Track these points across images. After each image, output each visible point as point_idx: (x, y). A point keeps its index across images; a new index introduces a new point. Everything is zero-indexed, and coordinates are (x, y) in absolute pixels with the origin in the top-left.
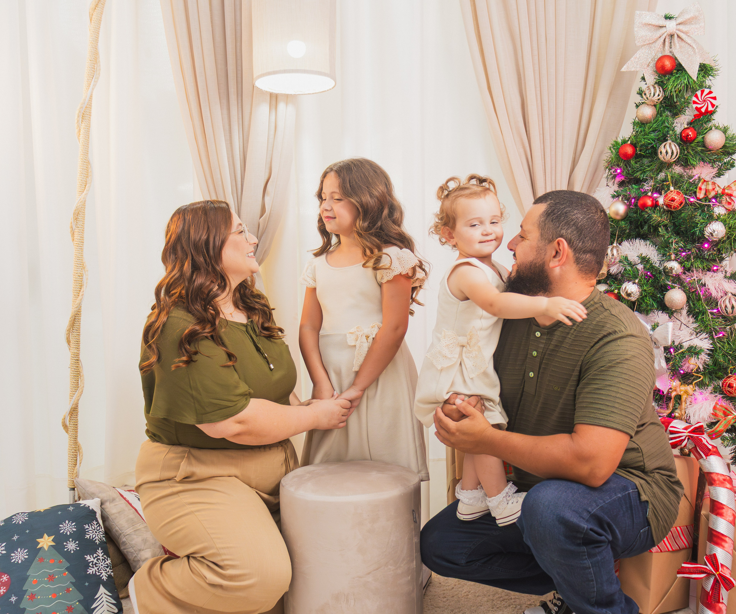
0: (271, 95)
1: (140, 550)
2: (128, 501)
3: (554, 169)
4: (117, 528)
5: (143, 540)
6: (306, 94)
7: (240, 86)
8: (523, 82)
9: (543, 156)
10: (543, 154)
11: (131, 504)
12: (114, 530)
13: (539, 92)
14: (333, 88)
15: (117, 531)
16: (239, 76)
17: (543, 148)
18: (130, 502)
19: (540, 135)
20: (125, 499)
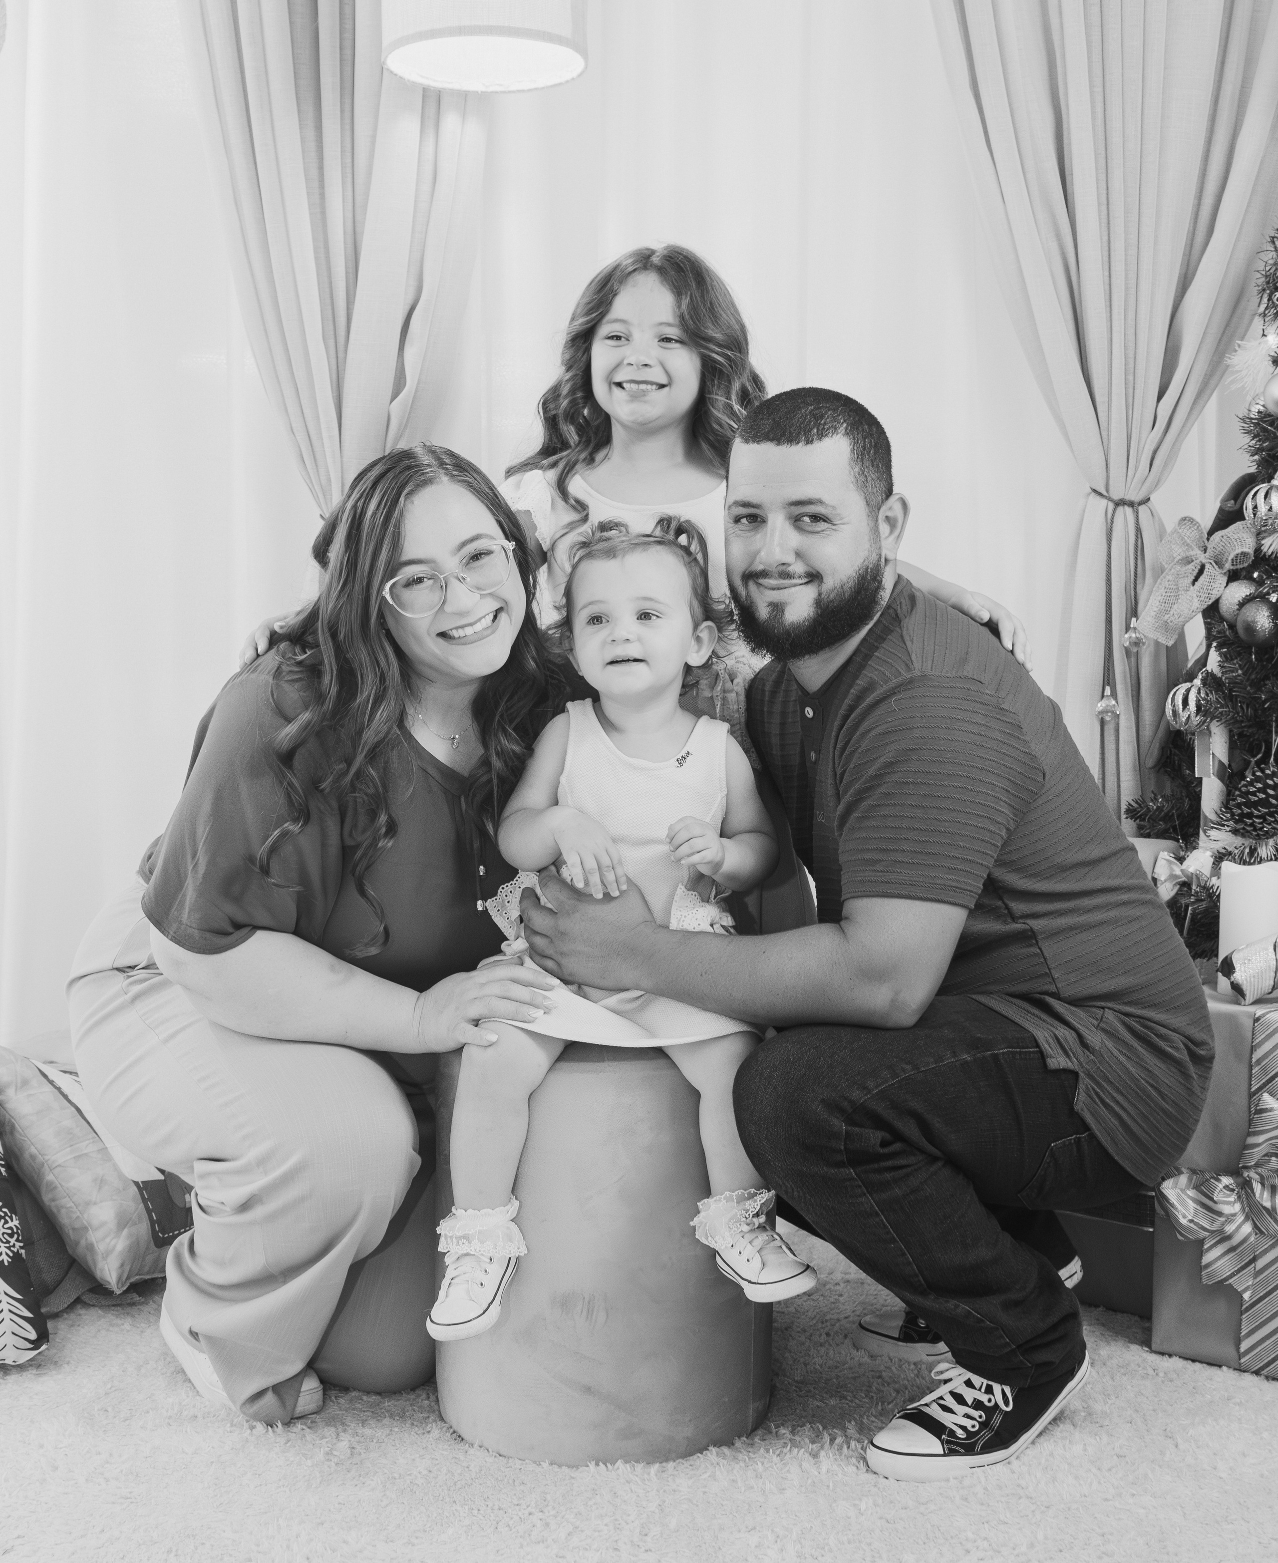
0: (425, 90)
1: (88, 1204)
2: (59, 1089)
3: (1133, 291)
4: (33, 1150)
5: (95, 1180)
6: (513, 92)
7: (348, 69)
8: (1060, 70)
9: (1106, 259)
10: (1106, 253)
11: (65, 1097)
12: (26, 1155)
13: (1099, 98)
14: (579, 76)
15: (33, 1157)
16: (348, 43)
17: (1106, 238)
18: (65, 1090)
19: (1099, 204)
20: (51, 1082)
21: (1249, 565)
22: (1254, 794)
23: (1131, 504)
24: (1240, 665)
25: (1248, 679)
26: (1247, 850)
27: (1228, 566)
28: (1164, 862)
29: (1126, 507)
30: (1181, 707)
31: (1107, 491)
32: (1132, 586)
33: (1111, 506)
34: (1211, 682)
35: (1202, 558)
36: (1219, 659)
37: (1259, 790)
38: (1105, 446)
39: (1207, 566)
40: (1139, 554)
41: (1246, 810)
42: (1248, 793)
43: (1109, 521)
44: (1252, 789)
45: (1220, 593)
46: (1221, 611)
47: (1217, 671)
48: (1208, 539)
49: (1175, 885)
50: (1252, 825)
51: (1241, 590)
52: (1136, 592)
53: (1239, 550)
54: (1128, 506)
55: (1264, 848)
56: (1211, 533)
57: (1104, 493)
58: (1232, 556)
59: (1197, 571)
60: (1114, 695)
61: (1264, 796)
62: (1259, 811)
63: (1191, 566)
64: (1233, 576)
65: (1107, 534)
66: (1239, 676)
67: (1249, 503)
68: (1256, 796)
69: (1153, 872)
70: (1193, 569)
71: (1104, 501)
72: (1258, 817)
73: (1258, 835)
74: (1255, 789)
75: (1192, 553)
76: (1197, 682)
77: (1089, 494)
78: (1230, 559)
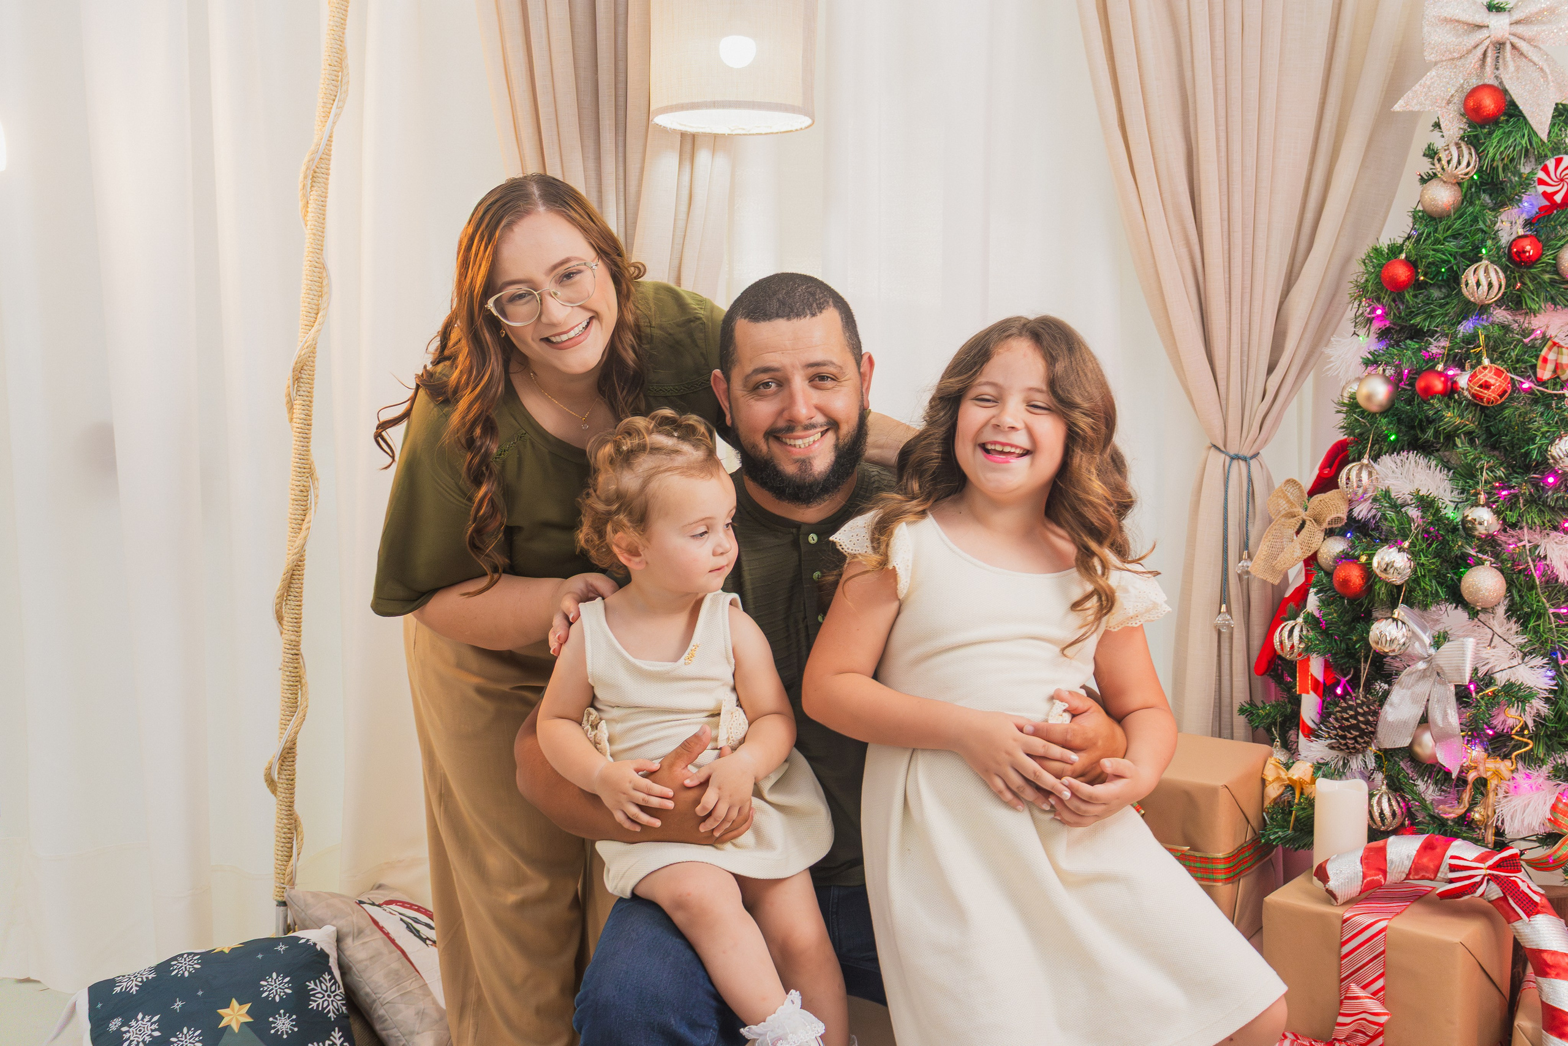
0: (683, 135)
1: (412, 1033)
2: (387, 934)
3: (1248, 290)
4: (368, 990)
5: (417, 1014)
6: (753, 134)
7: (621, 113)
8: (1192, 118)
9: (1227, 264)
10: (1227, 260)
11: (393, 941)
12: (362, 993)
13: (1223, 135)
14: (807, 128)
15: (367, 994)
16: (621, 92)
17: (1226, 247)
18: (393, 935)
19: (1222, 220)
20: (381, 929)
21: (1343, 526)
22: (1347, 720)
23: (1245, 459)
24: (1335, 610)
25: (1342, 620)
26: (1341, 763)
27: (1325, 525)
28: (1271, 766)
29: (1240, 461)
30: (1286, 637)
31: (1225, 446)
32: (1245, 525)
33: (1228, 459)
34: (1313, 622)
35: (1303, 515)
36: (1318, 603)
37: (1351, 717)
38: (1224, 412)
39: (1308, 523)
40: (1250, 497)
41: (1341, 733)
42: (1343, 718)
43: (1226, 471)
44: (1346, 716)
45: (1318, 546)
46: (1319, 561)
47: (1316, 614)
48: (1308, 500)
49: (1281, 786)
50: (1345, 744)
51: (1336, 546)
52: (1247, 530)
53: (1334, 516)
54: (1242, 460)
55: (1355, 761)
56: (1312, 493)
57: (1223, 449)
58: (1328, 519)
59: (1299, 524)
60: (1229, 611)
61: (1355, 722)
62: (1351, 734)
63: (1293, 520)
64: (1330, 533)
65: (1225, 480)
66: (1334, 618)
67: (1343, 474)
68: (1349, 721)
69: (1263, 774)
70: (1295, 523)
71: (1223, 456)
72: (1350, 739)
73: (1350, 752)
74: (1348, 716)
75: (1295, 510)
76: (1300, 620)
77: (1210, 448)
78: (1327, 521)
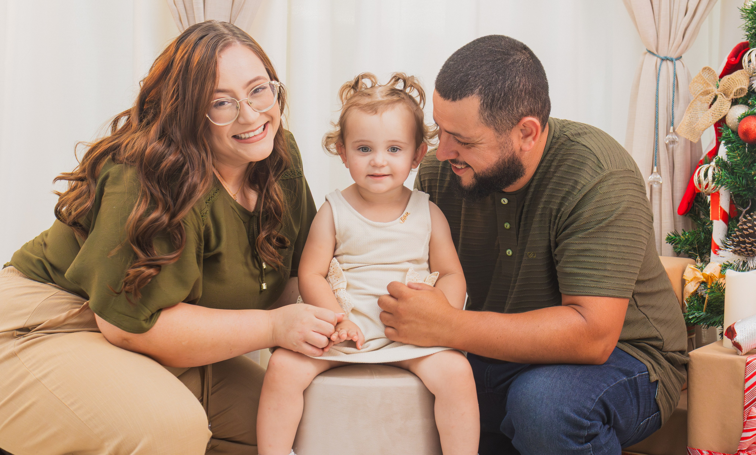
21: (745, 96)
22: (746, 230)
23: (672, 60)
24: (739, 154)
25: (744, 162)
26: (741, 263)
27: (732, 96)
28: (690, 270)
29: (668, 61)
30: (703, 178)
31: (657, 51)
32: (671, 108)
33: (659, 61)
34: (722, 165)
35: (716, 91)
36: (727, 150)
37: (750, 228)
38: (657, 25)
39: (719, 96)
40: (675, 87)
41: (741, 239)
42: (743, 229)
43: (658, 69)
44: (745, 227)
45: (727, 112)
46: (727, 123)
47: (725, 158)
48: (720, 81)
49: (697, 283)
50: (745, 248)
51: (740, 110)
52: (673, 112)
53: (739, 87)
54: (670, 60)
55: (751, 262)
56: (721, 76)
57: (655, 53)
58: (735, 90)
59: (712, 99)
60: (659, 172)
61: (752, 231)
62: (749, 240)
63: (709, 96)
64: (735, 102)
65: (657, 79)
66: (738, 160)
67: (746, 58)
68: (748, 231)
69: (683, 276)
70: (710, 98)
71: (655, 58)
72: (749, 243)
73: (748, 254)
74: (747, 227)
75: (710, 88)
76: (713, 164)
77: (646, 53)
78: (733, 92)
